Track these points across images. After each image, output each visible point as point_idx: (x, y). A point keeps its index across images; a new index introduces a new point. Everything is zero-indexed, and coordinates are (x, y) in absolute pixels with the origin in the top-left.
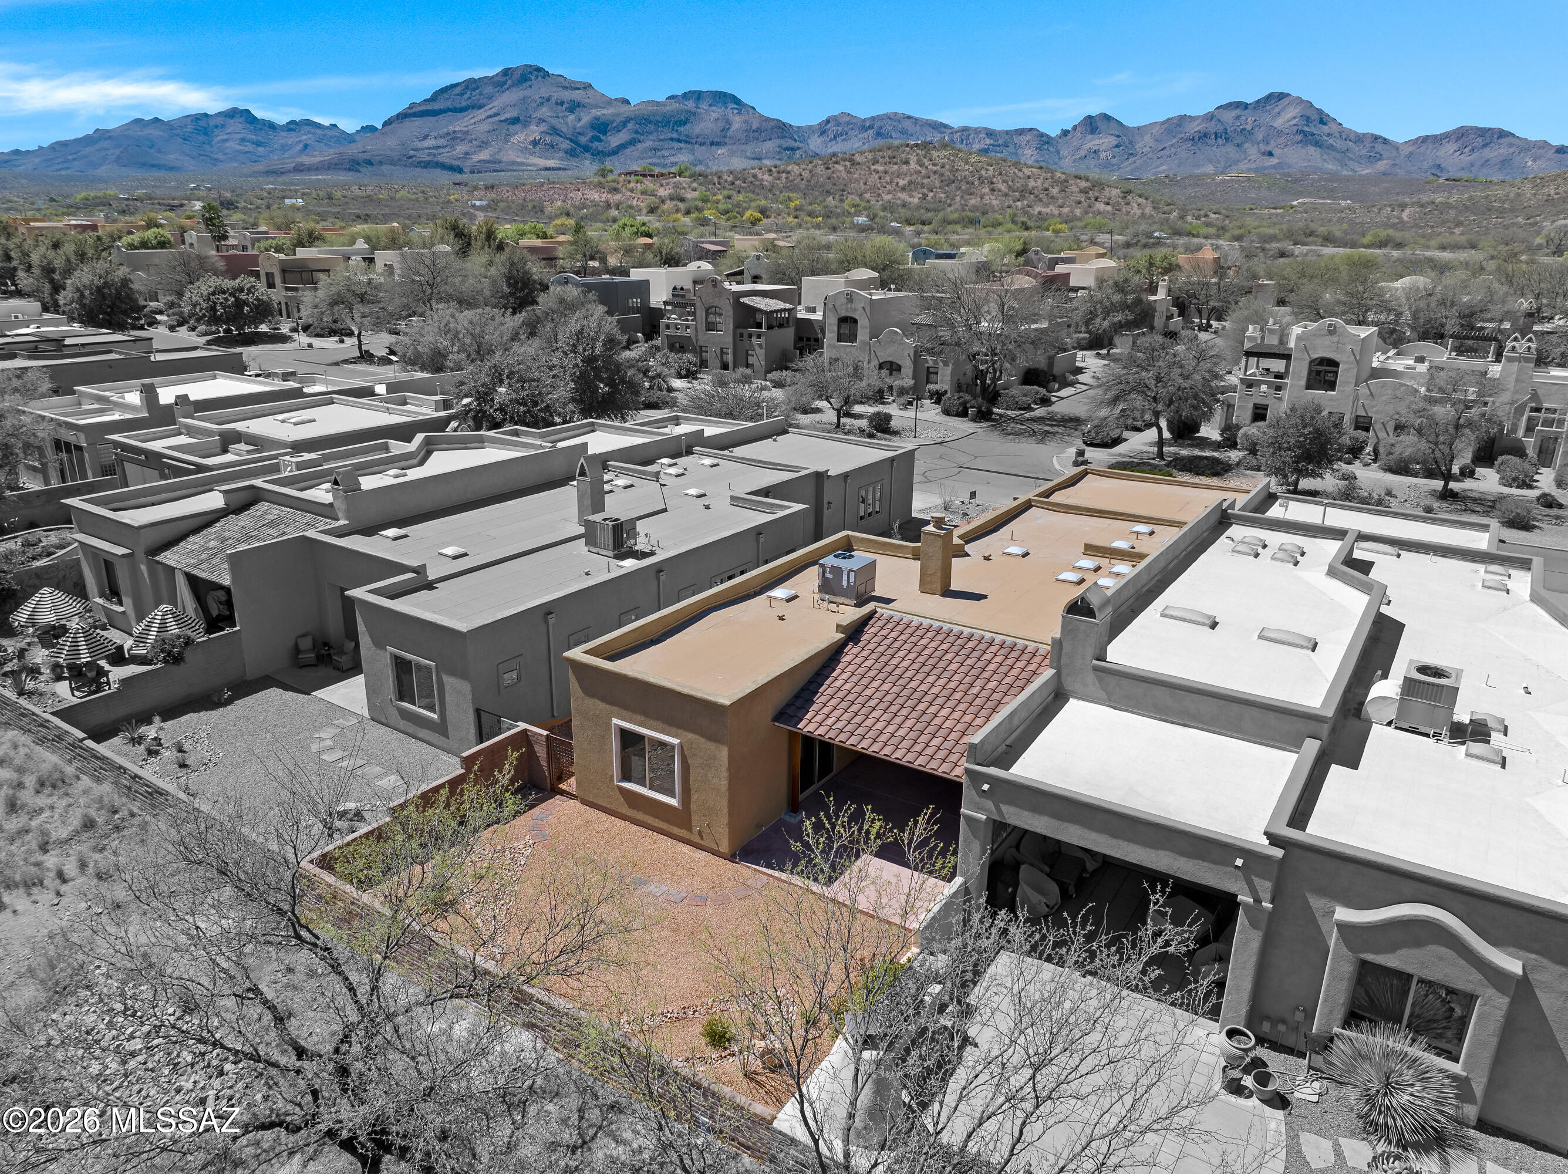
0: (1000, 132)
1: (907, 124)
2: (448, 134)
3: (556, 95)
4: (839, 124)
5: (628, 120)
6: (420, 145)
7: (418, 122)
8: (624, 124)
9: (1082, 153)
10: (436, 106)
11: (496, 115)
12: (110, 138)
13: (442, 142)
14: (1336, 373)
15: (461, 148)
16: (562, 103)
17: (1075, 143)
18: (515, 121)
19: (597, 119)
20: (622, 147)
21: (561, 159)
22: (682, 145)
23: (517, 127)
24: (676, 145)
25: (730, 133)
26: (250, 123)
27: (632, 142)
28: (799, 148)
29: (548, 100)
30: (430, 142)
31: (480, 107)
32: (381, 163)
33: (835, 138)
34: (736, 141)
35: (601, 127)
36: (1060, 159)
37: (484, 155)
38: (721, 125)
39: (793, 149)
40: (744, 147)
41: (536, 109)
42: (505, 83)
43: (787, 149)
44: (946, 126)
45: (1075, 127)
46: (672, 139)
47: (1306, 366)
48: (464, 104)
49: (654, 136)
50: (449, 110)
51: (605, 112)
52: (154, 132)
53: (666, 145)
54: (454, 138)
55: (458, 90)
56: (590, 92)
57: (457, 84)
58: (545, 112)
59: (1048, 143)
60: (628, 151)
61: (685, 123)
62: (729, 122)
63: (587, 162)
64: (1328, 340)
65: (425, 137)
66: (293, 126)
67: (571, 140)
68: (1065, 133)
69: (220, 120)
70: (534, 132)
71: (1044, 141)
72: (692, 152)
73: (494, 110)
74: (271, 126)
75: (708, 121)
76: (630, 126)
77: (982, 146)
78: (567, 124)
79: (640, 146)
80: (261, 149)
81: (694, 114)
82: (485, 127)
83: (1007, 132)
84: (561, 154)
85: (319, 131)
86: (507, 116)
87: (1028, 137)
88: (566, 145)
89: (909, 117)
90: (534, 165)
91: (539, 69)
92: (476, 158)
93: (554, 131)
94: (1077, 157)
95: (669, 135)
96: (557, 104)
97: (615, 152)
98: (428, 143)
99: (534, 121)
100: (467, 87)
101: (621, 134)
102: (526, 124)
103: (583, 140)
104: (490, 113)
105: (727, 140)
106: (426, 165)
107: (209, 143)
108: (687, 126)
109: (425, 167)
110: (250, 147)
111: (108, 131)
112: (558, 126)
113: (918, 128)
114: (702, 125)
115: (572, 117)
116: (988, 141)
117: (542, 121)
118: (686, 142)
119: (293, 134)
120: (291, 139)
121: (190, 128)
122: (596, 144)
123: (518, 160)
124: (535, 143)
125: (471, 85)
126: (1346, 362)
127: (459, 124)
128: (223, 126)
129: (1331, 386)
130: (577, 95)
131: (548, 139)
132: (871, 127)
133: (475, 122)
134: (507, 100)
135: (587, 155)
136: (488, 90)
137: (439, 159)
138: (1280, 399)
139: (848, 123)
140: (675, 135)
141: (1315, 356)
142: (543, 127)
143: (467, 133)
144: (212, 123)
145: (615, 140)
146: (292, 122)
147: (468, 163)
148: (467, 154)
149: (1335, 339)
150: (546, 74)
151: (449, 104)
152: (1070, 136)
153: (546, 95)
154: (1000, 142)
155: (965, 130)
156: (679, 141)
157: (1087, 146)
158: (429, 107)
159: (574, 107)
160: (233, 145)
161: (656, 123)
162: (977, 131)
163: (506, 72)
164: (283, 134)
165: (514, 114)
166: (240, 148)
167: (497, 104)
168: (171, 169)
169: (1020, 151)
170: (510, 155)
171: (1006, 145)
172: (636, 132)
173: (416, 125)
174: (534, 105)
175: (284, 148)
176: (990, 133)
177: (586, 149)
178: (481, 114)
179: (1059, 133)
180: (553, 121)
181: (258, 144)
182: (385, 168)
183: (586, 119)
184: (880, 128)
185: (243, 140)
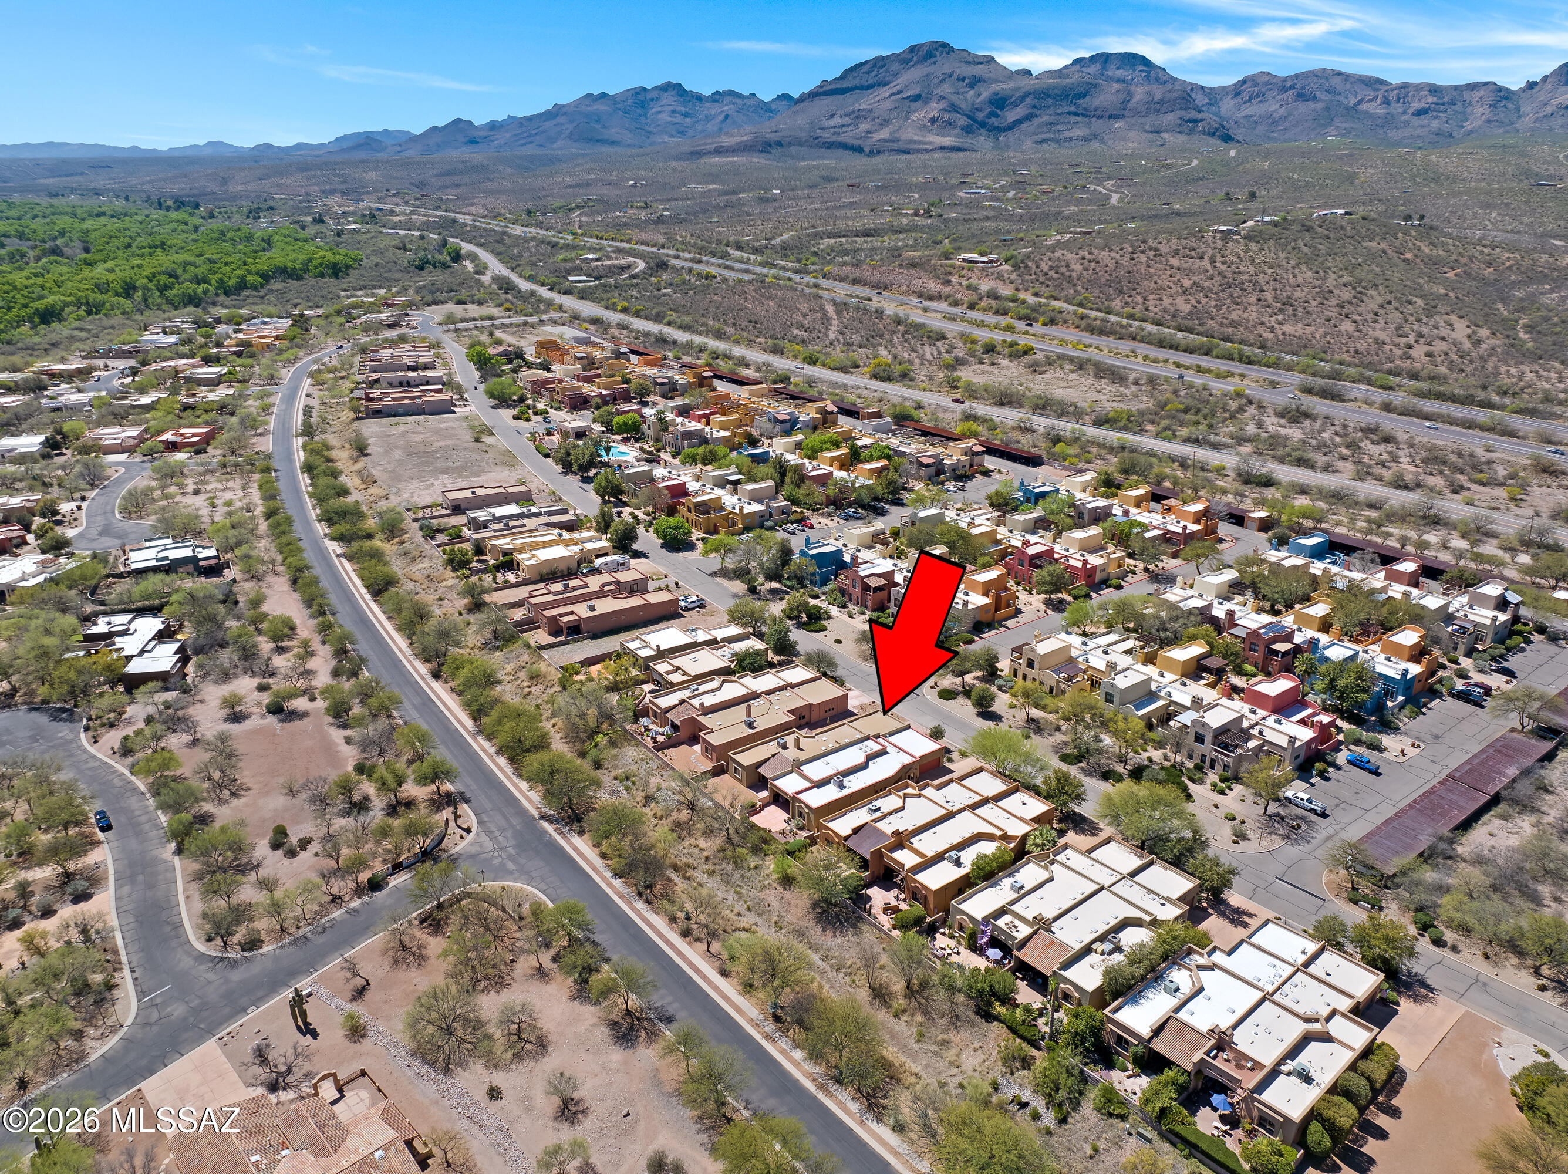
0: (1447, 87)
1: (1336, 81)
2: (853, 112)
3: (958, 71)
4: (1256, 85)
5: (1027, 94)
6: (827, 124)
7: (828, 100)
8: (1023, 98)
9: (1549, 110)
10: (845, 85)
11: (899, 92)
12: (565, 113)
13: (847, 120)
15: (863, 127)
16: (964, 79)
17: (1542, 97)
18: (917, 98)
19: (996, 94)
20: (1019, 122)
21: (957, 136)
22: (1079, 119)
23: (918, 104)
24: (1073, 119)
25: (1130, 105)
26: (681, 95)
27: (1029, 117)
28: (1202, 120)
29: (950, 76)
30: (836, 121)
31: (886, 84)
32: (790, 144)
33: (1250, 99)
34: (1136, 113)
35: (1000, 102)
36: (1519, 117)
37: (884, 134)
38: (1122, 97)
39: (1196, 121)
40: (1143, 120)
41: (938, 85)
42: (911, 60)
43: (1189, 121)
44: (1382, 82)
45: (1545, 78)
46: (1069, 113)
48: (871, 81)
49: (1050, 111)
50: (856, 88)
51: (1005, 86)
52: (601, 107)
53: (1063, 119)
54: (858, 116)
55: (866, 68)
56: (992, 66)
57: (866, 62)
58: (946, 88)
59: (1506, 98)
60: (1023, 127)
61: (1084, 96)
62: (1130, 94)
63: (982, 138)
65: (832, 116)
66: (717, 97)
67: (968, 117)
68: (1531, 85)
69: (655, 94)
70: (934, 109)
71: (1501, 95)
72: (1089, 125)
73: (898, 88)
74: (699, 97)
75: (1107, 97)
76: (1028, 100)
77: (1422, 105)
78: (966, 100)
79: (1036, 121)
80: (688, 120)
81: (1095, 86)
82: (888, 105)
83: (1456, 88)
84: (957, 131)
85: (739, 101)
86: (910, 93)
87: (1482, 93)
88: (963, 121)
89: (1340, 74)
90: (930, 143)
91: (945, 45)
92: (876, 136)
93: (953, 108)
94: (1541, 114)
95: (1067, 109)
96: (958, 79)
97: (1010, 128)
98: (834, 122)
99: (935, 98)
100: (875, 65)
101: (1018, 109)
102: (927, 102)
103: (980, 116)
104: (894, 90)
105: (1126, 113)
106: (830, 145)
107: (645, 115)
108: (1087, 99)
109: (829, 148)
110: (678, 119)
111: (564, 106)
112: (957, 102)
113: (1348, 86)
114: (1102, 97)
115: (972, 93)
116: (1430, 99)
117: (942, 98)
118: (1084, 115)
119: (716, 105)
120: (714, 109)
121: (630, 102)
122: (993, 119)
123: (916, 138)
124: (933, 121)
125: (879, 62)
127: (864, 102)
128: (658, 99)
130: (978, 70)
131: (946, 116)
132: (1292, 87)
133: (879, 100)
134: (909, 78)
135: (983, 131)
136: (895, 67)
137: (842, 138)
139: (1267, 84)
140: (1073, 109)
142: (943, 105)
143: (870, 111)
144: (649, 96)
145: (1011, 115)
146: (717, 93)
147: (869, 142)
148: (869, 132)
150: (951, 50)
151: (857, 82)
152: (1537, 89)
153: (949, 71)
154: (1446, 99)
155: (1404, 86)
156: (1076, 114)
157: (1555, 102)
158: (838, 86)
159: (975, 82)
160: (665, 117)
161: (1056, 97)
162: (1418, 87)
163: (913, 49)
164: (708, 105)
165: (916, 91)
166: (669, 119)
167: (901, 81)
168: (613, 143)
169: (1469, 110)
170: (909, 134)
171: (1452, 103)
172: (1034, 107)
173: (825, 104)
174: (936, 81)
175: (708, 118)
176: (1434, 90)
177: (982, 125)
178: (885, 92)
179: (1523, 85)
180: (954, 98)
181: (686, 115)
182: (793, 149)
183: (985, 94)
184: (1303, 88)
185: (674, 112)
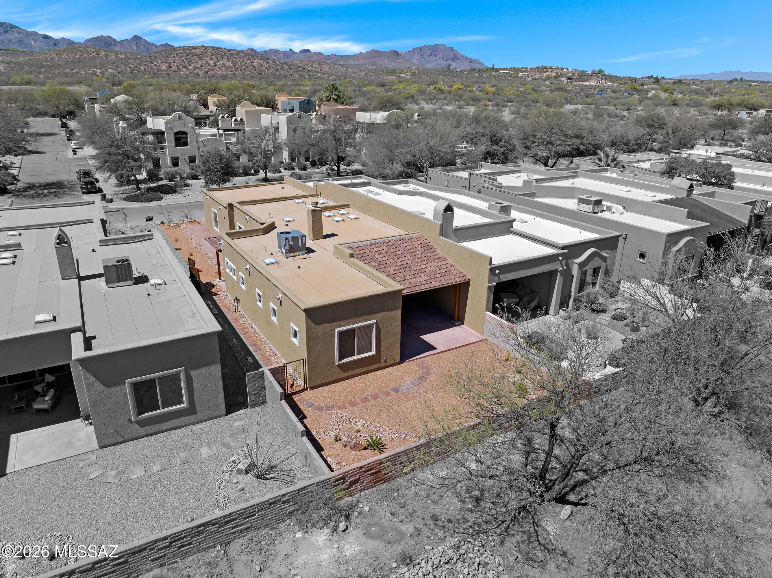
14: (187, 137)
47: (173, 136)
64: (179, 123)
126: (190, 132)
129: (186, 144)
138: (164, 154)
141: (176, 131)
149: (183, 122)
